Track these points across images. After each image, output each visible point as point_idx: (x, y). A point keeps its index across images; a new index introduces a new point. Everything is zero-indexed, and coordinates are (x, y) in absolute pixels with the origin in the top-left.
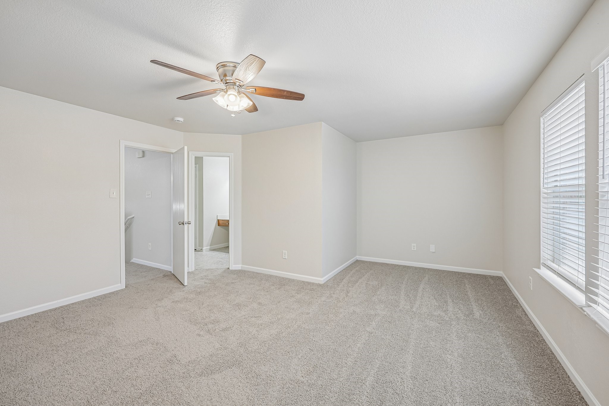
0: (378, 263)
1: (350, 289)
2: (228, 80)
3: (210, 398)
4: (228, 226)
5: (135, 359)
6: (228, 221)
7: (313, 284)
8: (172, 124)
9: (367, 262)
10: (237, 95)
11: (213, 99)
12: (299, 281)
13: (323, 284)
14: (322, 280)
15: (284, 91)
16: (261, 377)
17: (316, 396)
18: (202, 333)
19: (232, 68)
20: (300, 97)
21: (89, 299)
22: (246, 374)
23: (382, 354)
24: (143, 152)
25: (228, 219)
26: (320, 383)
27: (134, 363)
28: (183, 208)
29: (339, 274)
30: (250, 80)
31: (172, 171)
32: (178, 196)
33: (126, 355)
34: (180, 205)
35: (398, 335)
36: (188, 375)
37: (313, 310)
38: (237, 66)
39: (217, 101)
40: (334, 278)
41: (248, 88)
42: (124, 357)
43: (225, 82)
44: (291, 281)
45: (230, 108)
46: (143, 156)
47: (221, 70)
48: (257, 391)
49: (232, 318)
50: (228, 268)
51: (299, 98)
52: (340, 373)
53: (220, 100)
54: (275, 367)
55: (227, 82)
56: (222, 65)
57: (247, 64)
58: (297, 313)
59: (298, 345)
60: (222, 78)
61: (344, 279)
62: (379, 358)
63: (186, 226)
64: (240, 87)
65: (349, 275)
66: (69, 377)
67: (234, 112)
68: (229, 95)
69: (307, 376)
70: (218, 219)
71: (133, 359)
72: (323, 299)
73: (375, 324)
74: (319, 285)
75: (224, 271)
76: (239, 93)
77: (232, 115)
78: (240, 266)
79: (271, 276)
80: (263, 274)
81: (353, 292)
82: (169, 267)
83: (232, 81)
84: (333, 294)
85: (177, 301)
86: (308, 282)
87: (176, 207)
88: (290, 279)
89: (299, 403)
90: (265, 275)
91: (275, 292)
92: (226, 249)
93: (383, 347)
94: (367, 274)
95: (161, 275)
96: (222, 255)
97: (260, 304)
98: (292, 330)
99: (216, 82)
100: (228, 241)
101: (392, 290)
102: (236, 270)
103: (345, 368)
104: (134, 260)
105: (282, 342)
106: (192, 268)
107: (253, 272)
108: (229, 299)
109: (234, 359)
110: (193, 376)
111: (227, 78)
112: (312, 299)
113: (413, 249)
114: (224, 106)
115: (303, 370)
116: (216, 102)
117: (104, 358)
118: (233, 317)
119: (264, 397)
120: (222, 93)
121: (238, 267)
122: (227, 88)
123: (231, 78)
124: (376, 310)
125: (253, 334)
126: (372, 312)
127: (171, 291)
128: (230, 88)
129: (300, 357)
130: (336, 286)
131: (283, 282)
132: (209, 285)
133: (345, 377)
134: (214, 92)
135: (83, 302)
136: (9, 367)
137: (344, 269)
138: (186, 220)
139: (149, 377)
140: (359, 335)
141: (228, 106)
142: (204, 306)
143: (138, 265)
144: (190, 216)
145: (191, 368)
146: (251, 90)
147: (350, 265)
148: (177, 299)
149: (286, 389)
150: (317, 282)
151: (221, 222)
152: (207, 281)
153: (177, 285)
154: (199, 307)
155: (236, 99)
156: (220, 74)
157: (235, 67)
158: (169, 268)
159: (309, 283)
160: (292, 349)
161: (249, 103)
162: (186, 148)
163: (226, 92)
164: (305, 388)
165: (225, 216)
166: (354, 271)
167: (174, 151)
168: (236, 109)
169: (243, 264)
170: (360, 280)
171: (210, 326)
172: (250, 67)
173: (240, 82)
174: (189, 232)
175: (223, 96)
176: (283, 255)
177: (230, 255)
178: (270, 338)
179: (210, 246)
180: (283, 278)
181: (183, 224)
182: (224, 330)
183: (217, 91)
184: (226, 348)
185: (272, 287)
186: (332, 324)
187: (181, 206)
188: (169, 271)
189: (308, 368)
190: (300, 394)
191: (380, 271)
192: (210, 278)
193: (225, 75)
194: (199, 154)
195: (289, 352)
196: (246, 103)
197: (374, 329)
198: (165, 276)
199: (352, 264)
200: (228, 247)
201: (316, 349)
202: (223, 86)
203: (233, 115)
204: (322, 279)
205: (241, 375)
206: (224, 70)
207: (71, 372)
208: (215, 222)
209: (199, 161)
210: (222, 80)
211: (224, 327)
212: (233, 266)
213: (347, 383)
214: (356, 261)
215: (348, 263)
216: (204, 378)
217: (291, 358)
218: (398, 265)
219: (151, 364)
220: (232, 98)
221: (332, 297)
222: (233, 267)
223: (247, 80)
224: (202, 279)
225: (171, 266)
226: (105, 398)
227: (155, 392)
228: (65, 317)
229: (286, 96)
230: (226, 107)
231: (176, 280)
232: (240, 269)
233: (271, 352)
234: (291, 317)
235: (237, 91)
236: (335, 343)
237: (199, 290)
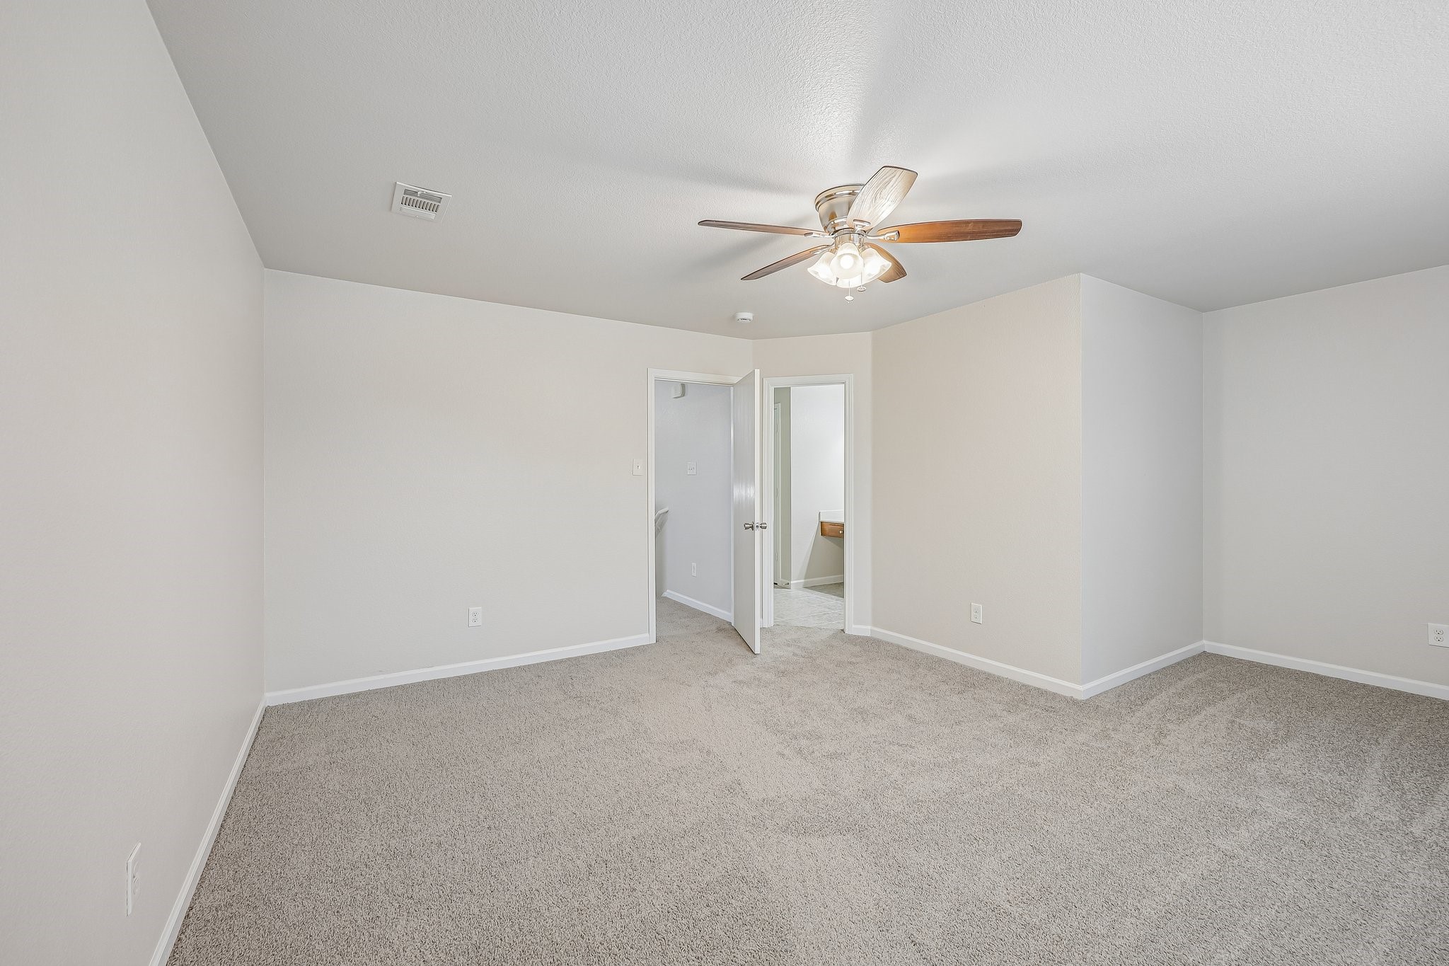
0: (1283, 669)
1: (1170, 726)
2: (838, 224)
3: (801, 878)
4: (842, 536)
5: (673, 770)
6: (843, 525)
7: (1054, 696)
8: (731, 326)
9: (1239, 661)
10: (858, 255)
11: (809, 269)
12: (1015, 682)
13: (1086, 702)
14: (1081, 690)
15: (967, 222)
16: (909, 872)
17: (1042, 954)
18: (786, 752)
19: (846, 199)
20: (1010, 228)
21: (605, 653)
22: (875, 855)
23: (1263, 921)
24: (683, 385)
25: (842, 521)
26: (1054, 929)
27: (672, 776)
28: (752, 495)
29: (1139, 681)
30: (884, 216)
31: (732, 418)
32: (742, 469)
33: (660, 760)
34: (746, 491)
35: (1335, 886)
36: (762, 824)
37: (1049, 758)
38: (858, 191)
39: (817, 273)
40: (1121, 692)
41: (882, 232)
42: (657, 762)
43: (833, 230)
44: (990, 680)
45: (844, 284)
46: (683, 394)
47: (824, 207)
48: (897, 896)
49: (847, 737)
50: (843, 630)
51: (1006, 230)
52: (1116, 926)
53: (822, 270)
54: (942, 862)
55: (837, 229)
56: (826, 197)
57: (877, 187)
58: (1004, 757)
59: (1002, 830)
60: (826, 223)
61: (1152, 697)
62: (1250, 928)
63: (757, 532)
64: (863, 236)
65: (1172, 690)
66: (584, 772)
67: (853, 291)
68: (841, 256)
69: (1022, 905)
70: (822, 520)
71: (671, 769)
72: (1081, 737)
73: (1247, 835)
74: (1074, 702)
75: (834, 636)
76: (862, 246)
77: (847, 298)
78: (869, 627)
79: (940, 661)
80: (922, 653)
81: (1180, 736)
82: (726, 612)
83: (846, 226)
84: (1114, 730)
85: (741, 682)
86: (1039, 689)
87: (739, 492)
88: (989, 674)
89: (996, 954)
90: (928, 657)
91: (948, 698)
92: (837, 588)
93: (1268, 902)
94: (1236, 697)
95: (714, 627)
96: (829, 600)
97: (910, 717)
98: (988, 794)
99: (813, 235)
100: (842, 571)
101: (1330, 757)
102: (859, 637)
103: (1133, 920)
104: (668, 593)
105: (961, 813)
106: (769, 622)
107: (899, 647)
108: (844, 695)
109: (851, 819)
110: (771, 828)
111: (836, 222)
112: (1048, 733)
113: (1432, 641)
114: (831, 281)
115: (1012, 887)
116: (815, 275)
117: (629, 756)
118: (850, 735)
119: (913, 914)
120: (827, 254)
121: (864, 630)
122: (837, 242)
123: (843, 220)
124: (1258, 800)
125: (892, 780)
126: (1242, 803)
127: (730, 661)
128: (842, 242)
129: (1004, 857)
130: (1123, 712)
131: (971, 680)
132: (801, 660)
133: (1132, 939)
134: (810, 254)
135: (597, 656)
136: (512, 736)
137: (1156, 673)
138: (757, 521)
139: (696, 807)
140: (1188, 852)
141: (838, 279)
142: (791, 699)
143: (676, 603)
144: (765, 513)
145: (767, 812)
146: (886, 236)
147: (1178, 663)
148: (741, 678)
149: (965, 915)
150: (1068, 694)
151: (827, 528)
152: (798, 652)
153: (741, 651)
154: (783, 701)
155: (855, 263)
156: (822, 216)
157: (853, 194)
158: (726, 615)
159: (1042, 693)
160: (986, 835)
161: (884, 266)
162: (757, 372)
163: (834, 251)
164: (1013, 927)
165: (835, 515)
166: (1189, 680)
167: (735, 380)
168: (855, 282)
169: (875, 624)
170: (1210, 710)
171: (804, 742)
172: (884, 191)
173: (862, 224)
174: (764, 545)
175: (829, 261)
176: (973, 613)
177: (847, 600)
178: (933, 796)
179: (805, 579)
180: (972, 669)
181: (752, 527)
182: (832, 756)
183: (817, 250)
184: (834, 794)
185: (944, 687)
186: (1104, 804)
187: (748, 491)
188: (728, 622)
189: (1024, 887)
190: (1001, 937)
191: (1289, 695)
192: (804, 645)
193: (833, 216)
194: (782, 382)
195: (978, 839)
196: (877, 265)
197: (1242, 848)
198: (720, 630)
199: (1186, 661)
200: (842, 584)
201: (1049, 852)
202: (829, 239)
203: (849, 298)
204: (1081, 688)
205: (864, 855)
206: (832, 206)
207: (586, 766)
208: (815, 527)
209: (782, 396)
210: (826, 228)
211: (832, 750)
212: (853, 626)
213: (1136, 955)
214: (1200, 655)
215: (1169, 658)
216: (790, 837)
217: (981, 853)
218: (1364, 686)
219: (698, 785)
220: (847, 262)
221: (1108, 737)
222: (854, 629)
223: (877, 218)
224: (788, 645)
225: (730, 612)
226: (632, 820)
227: (706, 835)
228: (574, 677)
229: (974, 233)
230: (834, 284)
231: (739, 640)
232: (868, 634)
233: (935, 828)
234: (989, 763)
235: (858, 244)
236: (1109, 853)
237: (782, 667)
